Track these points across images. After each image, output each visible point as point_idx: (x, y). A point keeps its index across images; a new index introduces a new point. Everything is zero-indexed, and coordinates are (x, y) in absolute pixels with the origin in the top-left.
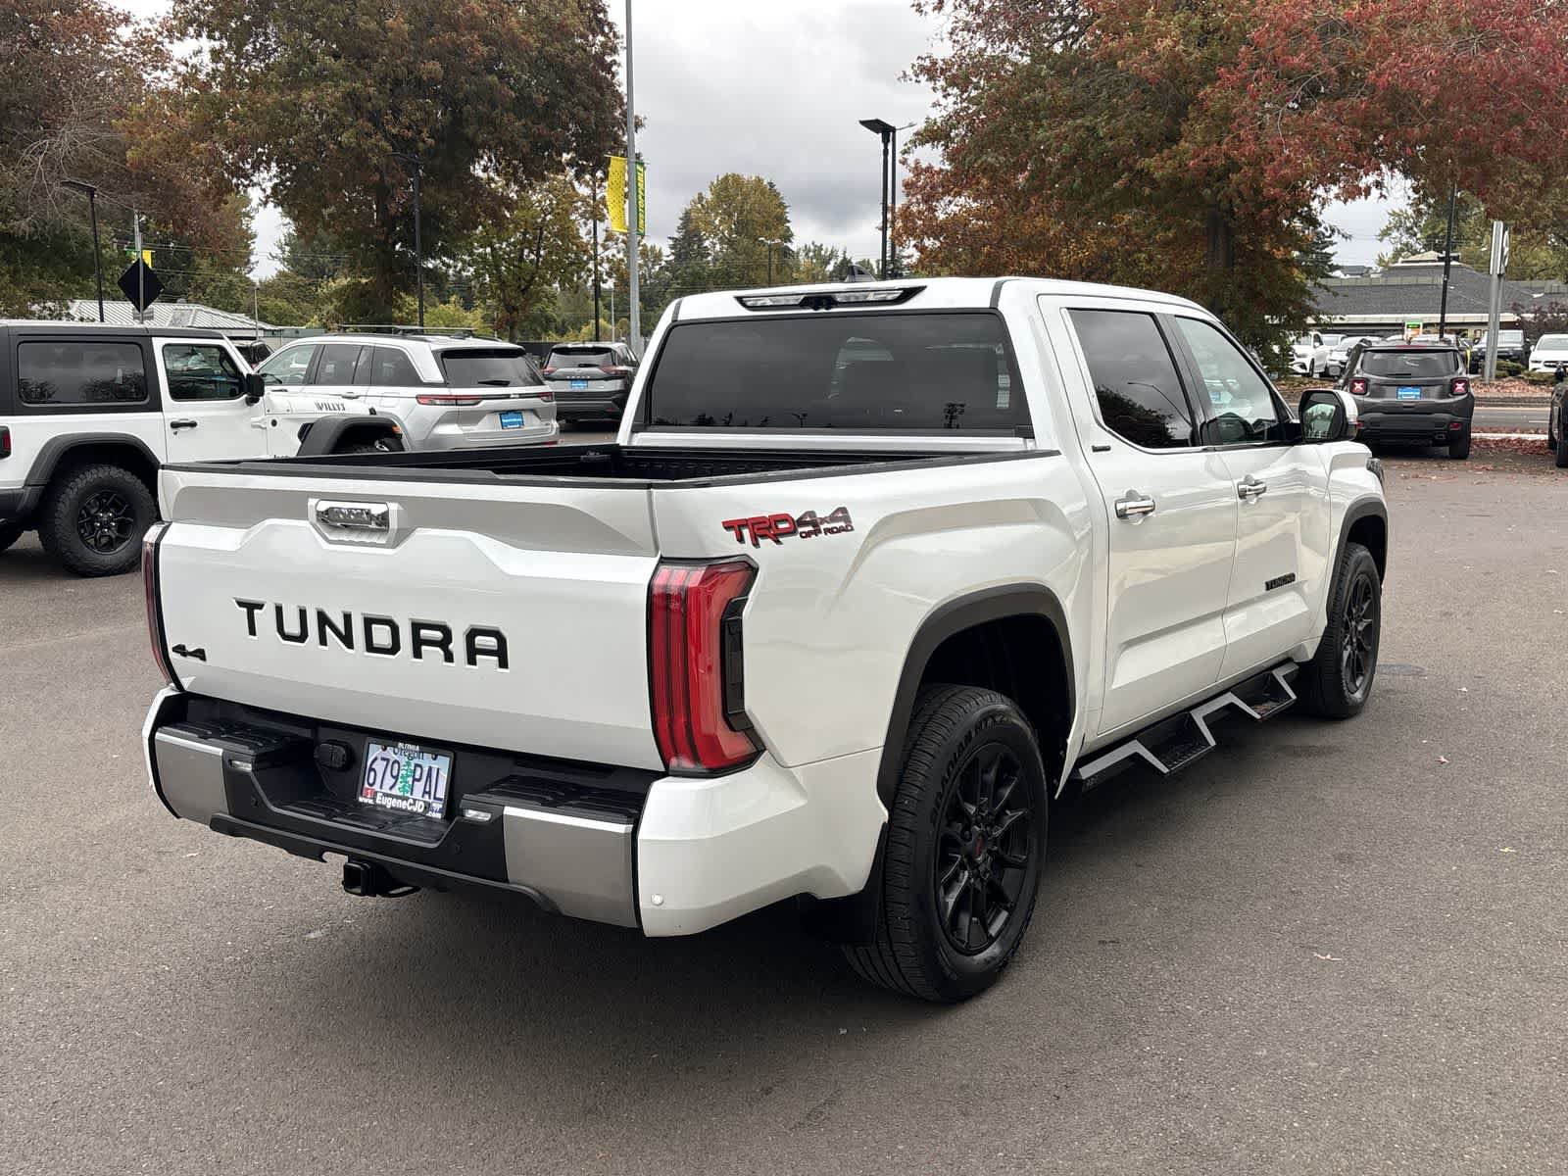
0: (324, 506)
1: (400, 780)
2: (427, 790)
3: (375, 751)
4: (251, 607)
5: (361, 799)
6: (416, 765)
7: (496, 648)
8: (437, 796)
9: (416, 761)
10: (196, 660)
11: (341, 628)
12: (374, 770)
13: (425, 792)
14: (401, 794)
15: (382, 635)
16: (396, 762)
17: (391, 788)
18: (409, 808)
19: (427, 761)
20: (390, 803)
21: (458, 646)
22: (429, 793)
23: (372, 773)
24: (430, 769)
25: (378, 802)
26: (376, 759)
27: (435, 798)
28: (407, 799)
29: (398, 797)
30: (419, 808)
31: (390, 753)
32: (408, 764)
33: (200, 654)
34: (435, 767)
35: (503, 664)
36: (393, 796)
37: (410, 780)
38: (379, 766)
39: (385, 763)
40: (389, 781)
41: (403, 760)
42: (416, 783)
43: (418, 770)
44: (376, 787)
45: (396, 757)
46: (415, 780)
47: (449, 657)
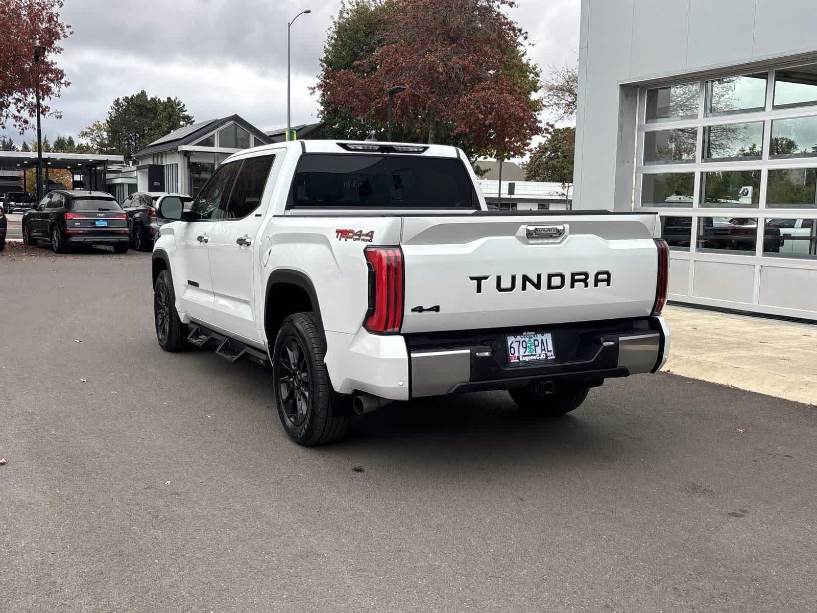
1: (528, 348)
2: (543, 348)
3: (510, 339)
4: (479, 280)
5: (512, 361)
6: (534, 340)
8: (549, 350)
9: (534, 338)
11: (535, 281)
12: (513, 347)
13: (542, 350)
14: (530, 354)
15: (556, 281)
16: (523, 341)
17: (524, 353)
18: (538, 358)
19: (539, 337)
20: (527, 359)
21: (591, 280)
22: (545, 350)
23: (512, 349)
24: (542, 340)
25: (521, 360)
26: (512, 342)
27: (548, 351)
28: (535, 355)
29: (530, 355)
30: (543, 357)
31: (519, 338)
32: (530, 341)
34: (544, 338)
35: (608, 284)
36: (528, 356)
37: (533, 347)
38: (515, 345)
40: (522, 350)
41: (527, 340)
42: (536, 347)
43: (536, 342)
44: (516, 355)
45: (523, 339)
46: (535, 346)
47: (586, 286)
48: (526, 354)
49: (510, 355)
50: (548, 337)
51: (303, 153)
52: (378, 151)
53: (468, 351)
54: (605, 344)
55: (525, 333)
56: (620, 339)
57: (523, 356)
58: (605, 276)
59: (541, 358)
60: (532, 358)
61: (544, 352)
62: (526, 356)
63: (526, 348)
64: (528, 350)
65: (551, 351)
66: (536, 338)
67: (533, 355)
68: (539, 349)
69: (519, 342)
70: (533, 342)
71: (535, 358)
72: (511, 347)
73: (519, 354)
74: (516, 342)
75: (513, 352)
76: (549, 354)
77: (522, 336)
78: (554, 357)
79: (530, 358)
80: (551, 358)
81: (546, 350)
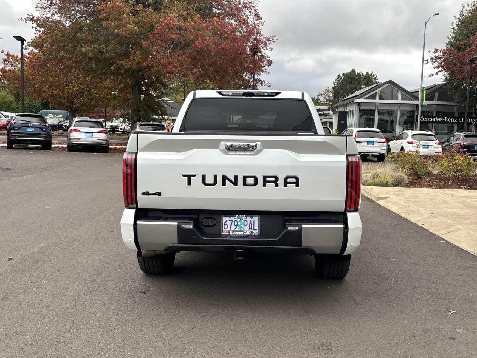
0: (229, 144)
1: (238, 226)
2: (250, 227)
3: (225, 219)
4: (189, 177)
5: (223, 234)
7: (295, 181)
8: (255, 229)
9: (245, 220)
10: (157, 196)
11: (233, 180)
13: (249, 228)
14: (240, 230)
15: (250, 181)
16: (235, 221)
17: (235, 229)
18: (245, 234)
19: (249, 219)
20: (236, 233)
21: (281, 182)
22: (251, 228)
23: (226, 226)
25: (231, 233)
27: (254, 229)
28: (243, 231)
29: (239, 231)
30: (249, 233)
32: (241, 221)
33: (159, 194)
35: (297, 185)
36: (237, 231)
37: (243, 226)
39: (231, 222)
40: (233, 227)
41: (238, 220)
44: (229, 229)
45: (235, 220)
46: (244, 225)
47: (277, 185)
48: (237, 229)
49: (223, 229)
50: (256, 220)
51: (194, 98)
52: (243, 95)
53: (176, 223)
54: (289, 228)
55: (237, 216)
56: (304, 226)
57: (233, 231)
58: (294, 180)
59: (247, 233)
60: (240, 233)
61: (250, 230)
62: (235, 231)
63: (237, 225)
64: (238, 227)
65: (257, 230)
66: (246, 220)
67: (241, 231)
68: (247, 228)
69: (232, 221)
70: (243, 222)
71: (242, 233)
72: (225, 224)
73: (231, 229)
74: (229, 221)
75: (226, 227)
76: (255, 231)
77: (235, 217)
78: (258, 234)
79: (238, 233)
80: (255, 234)
81: (253, 229)
